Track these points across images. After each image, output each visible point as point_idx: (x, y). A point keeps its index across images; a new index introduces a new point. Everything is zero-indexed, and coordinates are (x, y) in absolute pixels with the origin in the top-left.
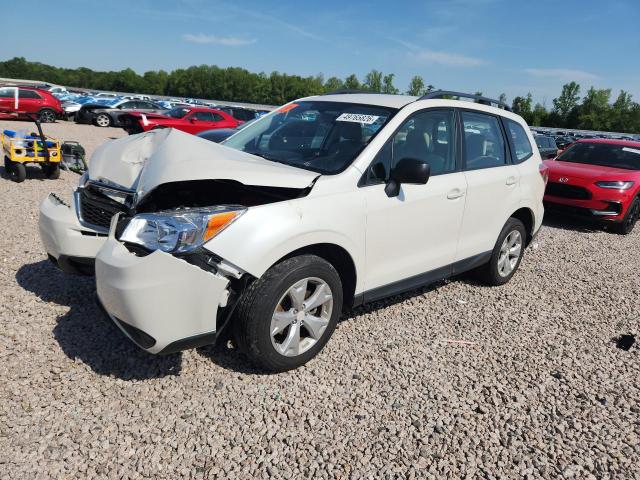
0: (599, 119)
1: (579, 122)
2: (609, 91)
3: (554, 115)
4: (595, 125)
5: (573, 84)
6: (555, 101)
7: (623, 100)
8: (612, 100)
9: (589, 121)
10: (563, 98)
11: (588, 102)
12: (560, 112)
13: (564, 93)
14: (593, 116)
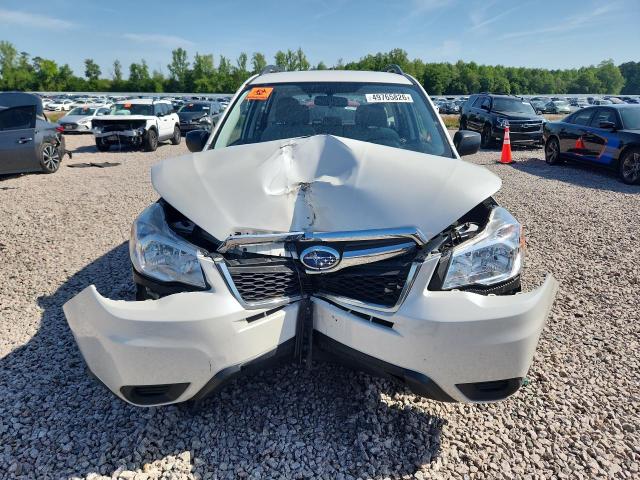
0: (211, 83)
1: (196, 86)
2: (211, 56)
3: (172, 80)
4: (210, 88)
5: (180, 50)
6: (169, 66)
7: (224, 65)
8: (216, 65)
9: (203, 85)
10: (175, 64)
11: (198, 67)
12: (177, 78)
13: (174, 59)
14: (205, 80)
